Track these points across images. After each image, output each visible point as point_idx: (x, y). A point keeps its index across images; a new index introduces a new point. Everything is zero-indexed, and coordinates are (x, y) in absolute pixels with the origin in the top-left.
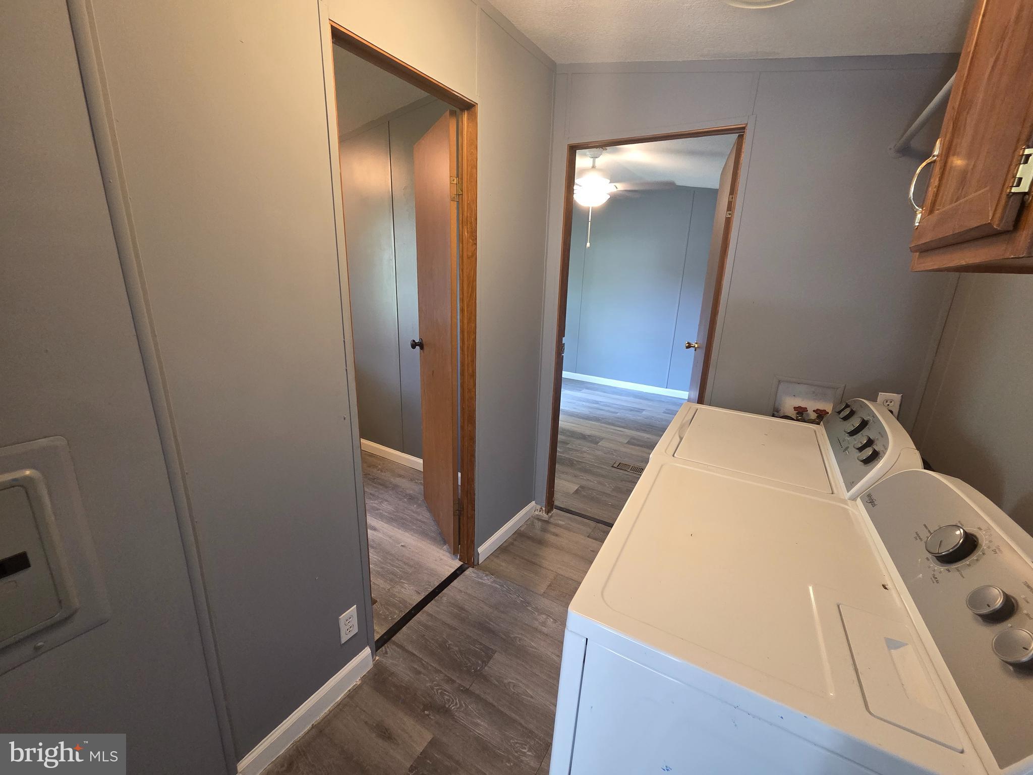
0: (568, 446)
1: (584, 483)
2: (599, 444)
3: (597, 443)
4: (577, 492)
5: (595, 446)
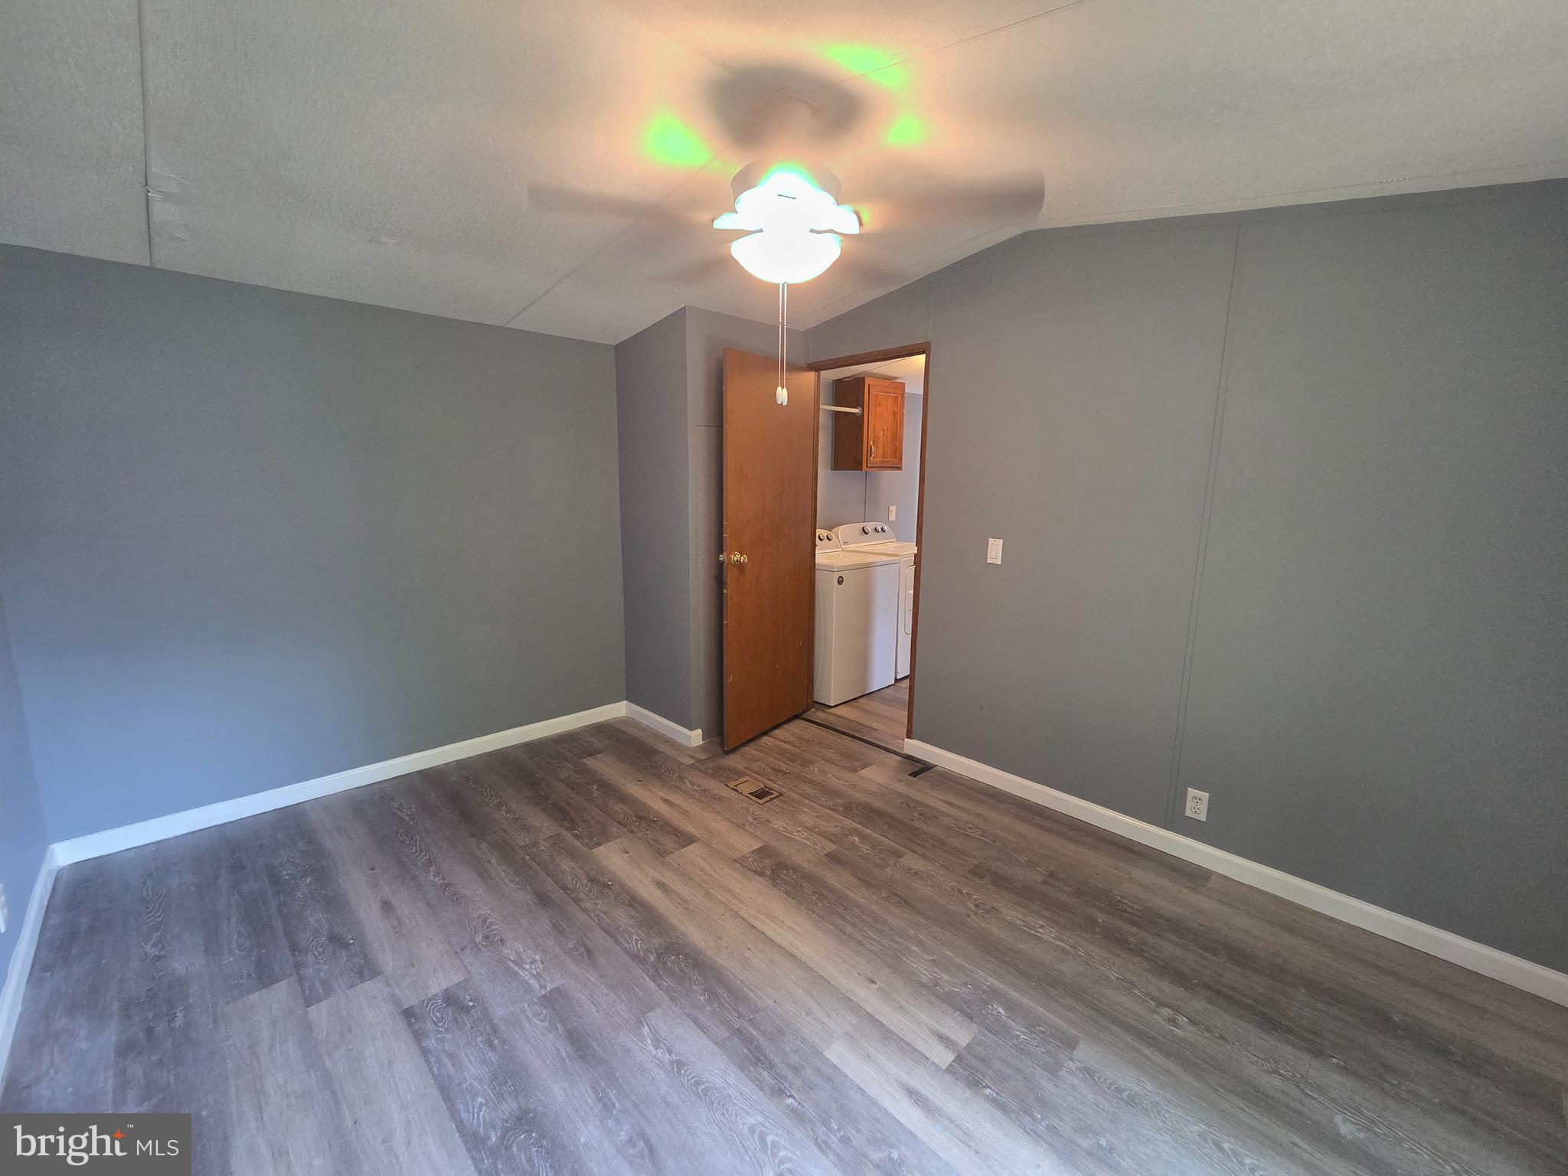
0: (834, 847)
1: (848, 775)
2: (756, 845)
3: (764, 851)
4: (865, 766)
5: (773, 843)
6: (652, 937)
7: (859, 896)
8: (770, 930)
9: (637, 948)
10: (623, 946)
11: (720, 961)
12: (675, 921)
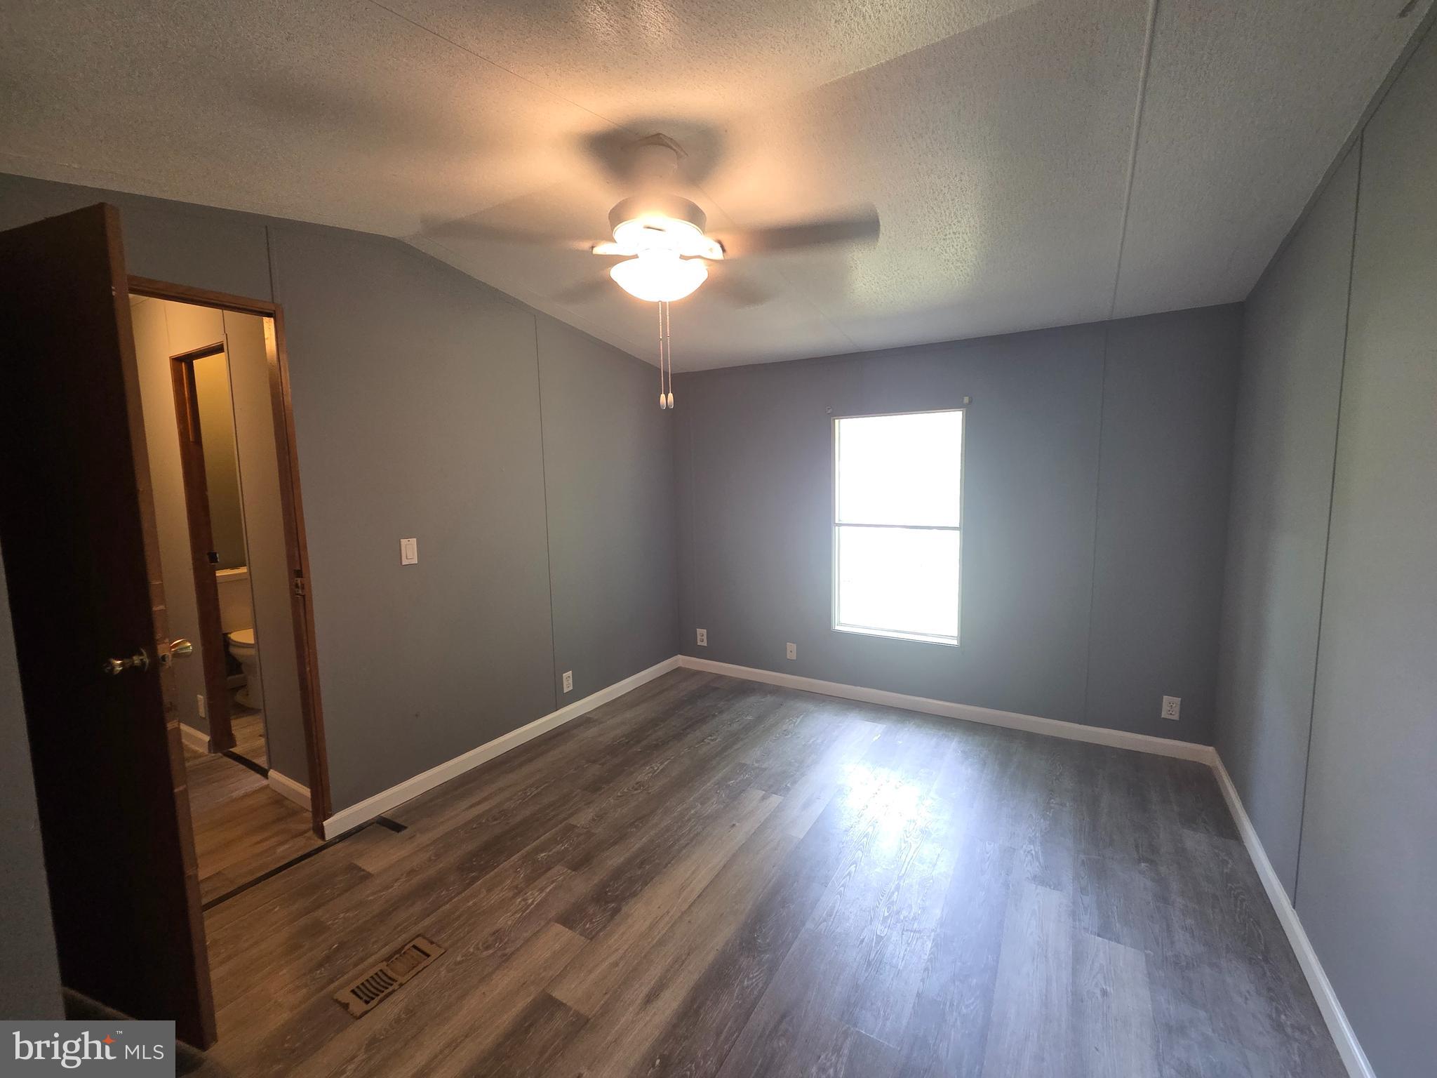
6: (740, 967)
7: (637, 843)
8: (698, 885)
9: (760, 974)
10: (762, 987)
11: (749, 907)
12: (711, 958)
